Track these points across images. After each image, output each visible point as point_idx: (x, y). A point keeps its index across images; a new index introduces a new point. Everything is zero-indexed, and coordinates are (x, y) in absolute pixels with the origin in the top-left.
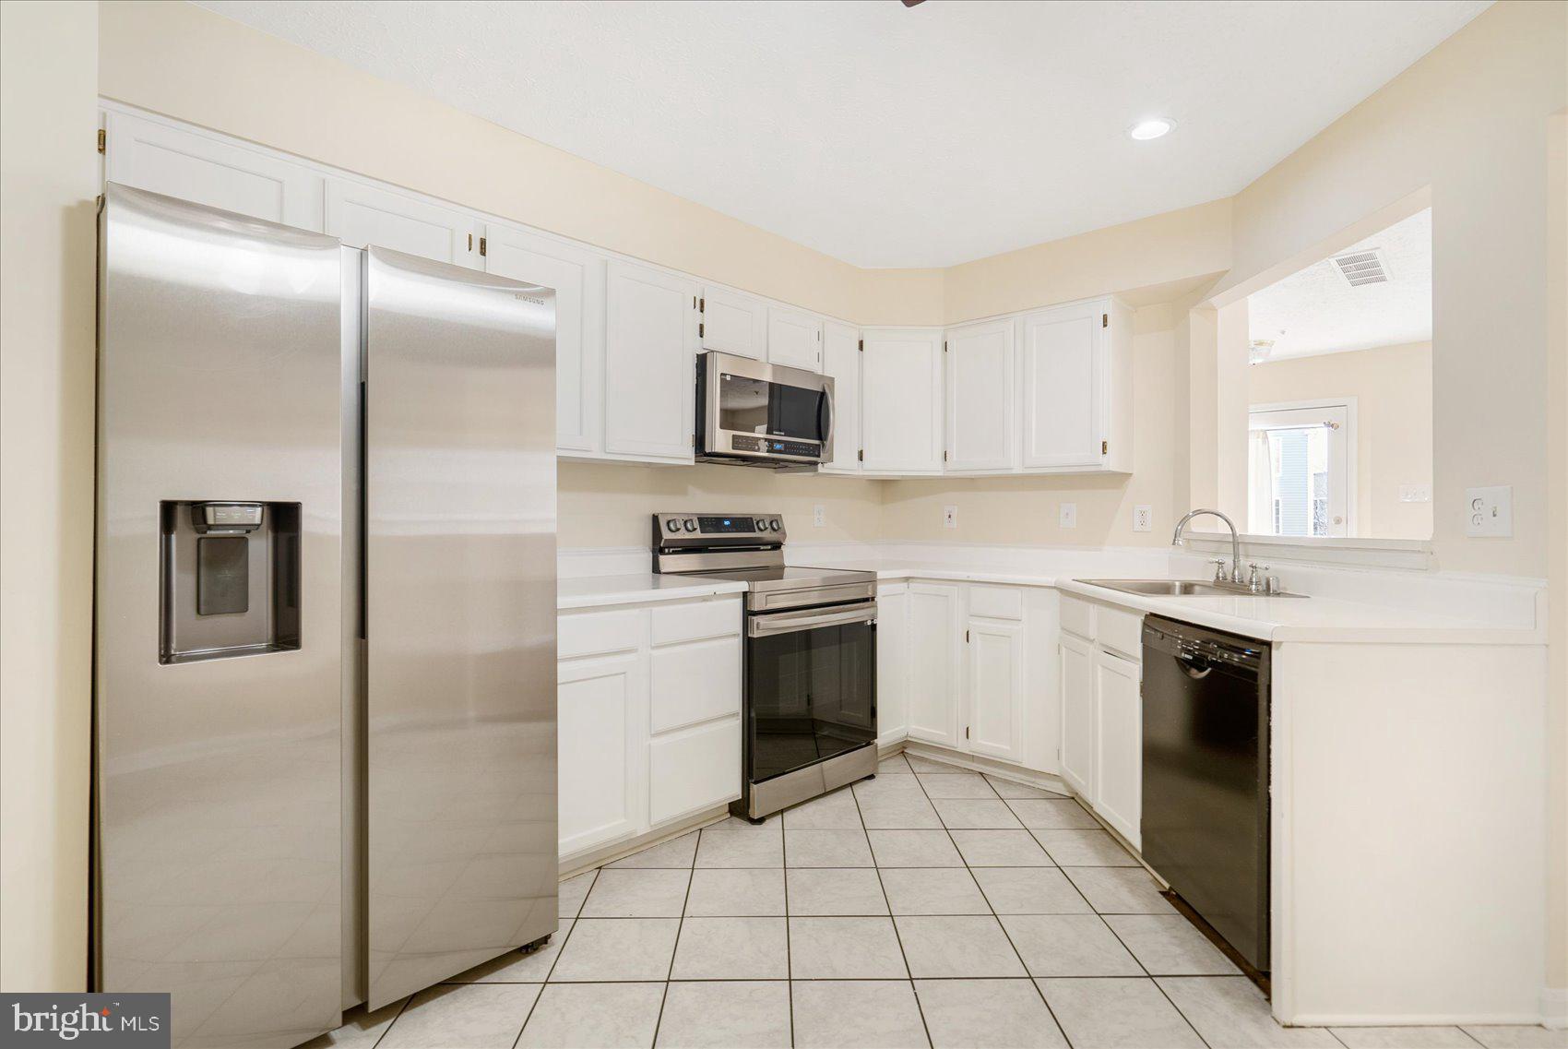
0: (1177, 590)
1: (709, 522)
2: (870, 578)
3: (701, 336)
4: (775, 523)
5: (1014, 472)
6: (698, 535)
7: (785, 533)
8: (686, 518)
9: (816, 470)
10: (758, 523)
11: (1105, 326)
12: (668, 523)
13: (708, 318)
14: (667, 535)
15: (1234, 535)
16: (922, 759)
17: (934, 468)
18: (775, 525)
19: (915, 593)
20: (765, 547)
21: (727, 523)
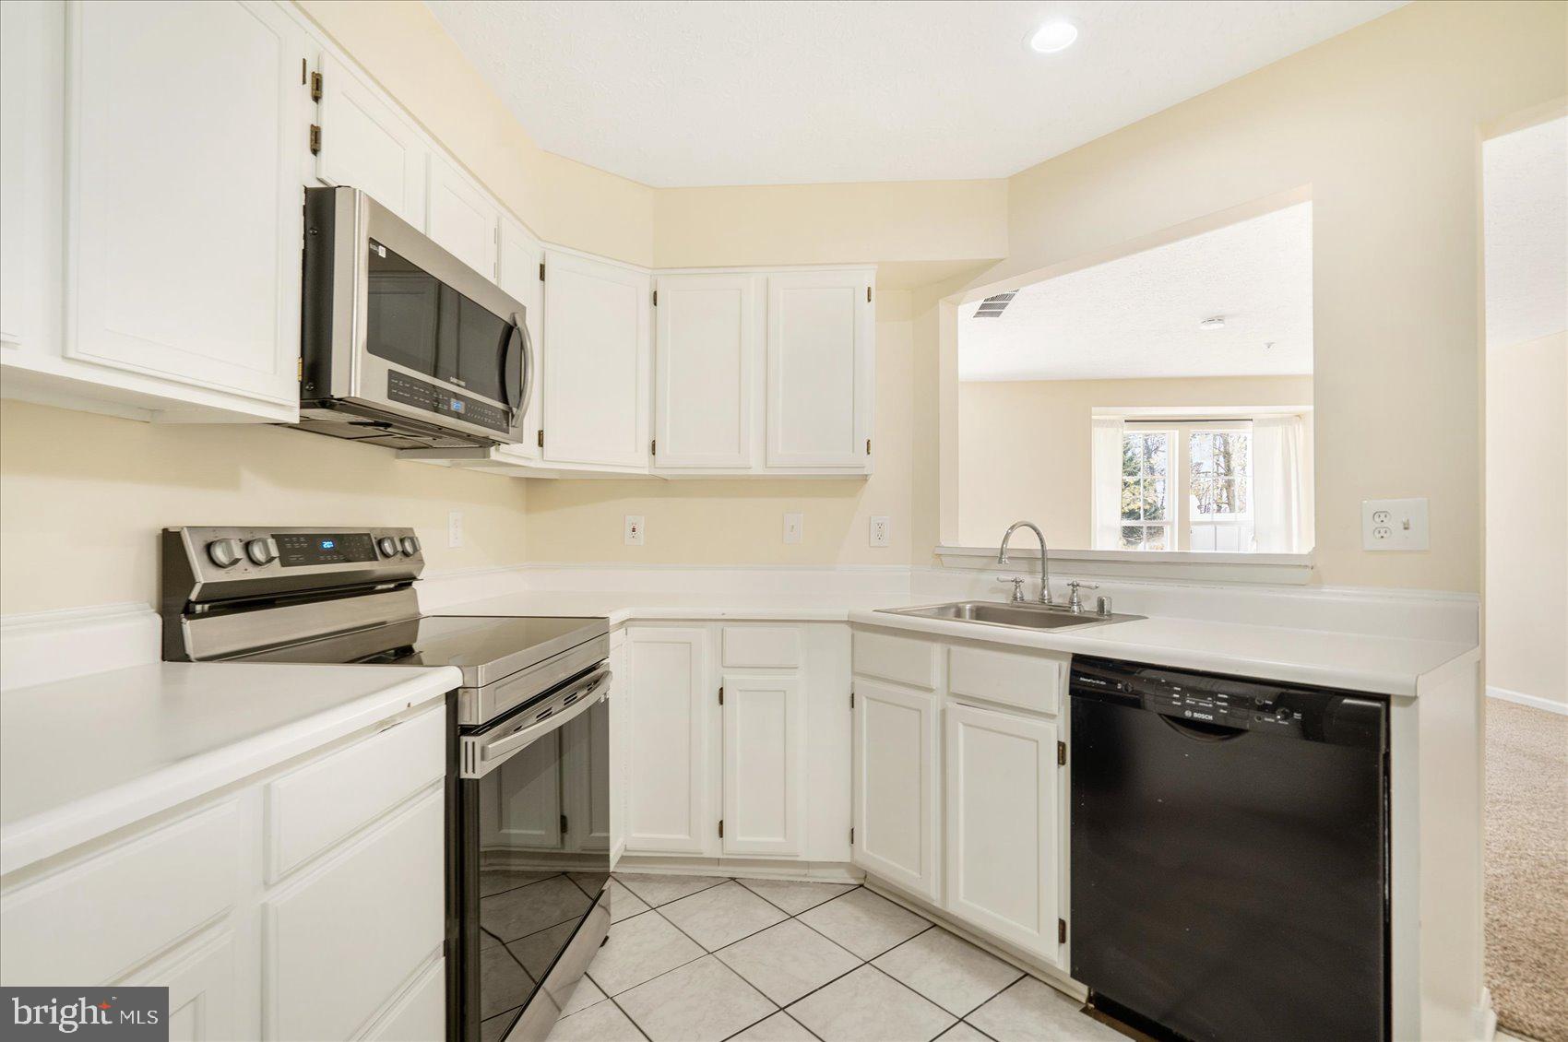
0: (967, 614)
1: (295, 545)
2: (597, 628)
3: (315, 152)
4: (407, 544)
5: (751, 472)
6: (276, 571)
7: (421, 561)
8: (248, 537)
9: (486, 455)
10: (380, 543)
11: (869, 300)
12: (209, 548)
13: (331, 115)
14: (204, 574)
15: (1043, 551)
16: (645, 878)
17: (635, 461)
18: (409, 548)
19: (635, 642)
20: (385, 587)
21: (328, 545)
